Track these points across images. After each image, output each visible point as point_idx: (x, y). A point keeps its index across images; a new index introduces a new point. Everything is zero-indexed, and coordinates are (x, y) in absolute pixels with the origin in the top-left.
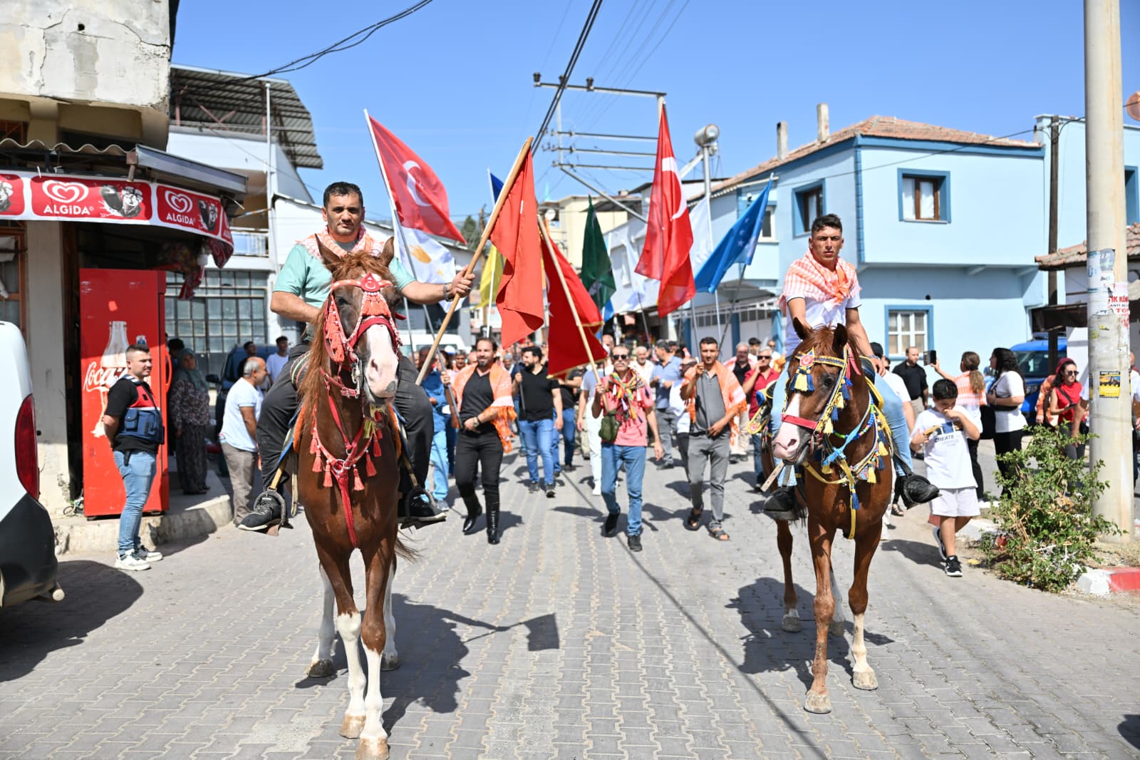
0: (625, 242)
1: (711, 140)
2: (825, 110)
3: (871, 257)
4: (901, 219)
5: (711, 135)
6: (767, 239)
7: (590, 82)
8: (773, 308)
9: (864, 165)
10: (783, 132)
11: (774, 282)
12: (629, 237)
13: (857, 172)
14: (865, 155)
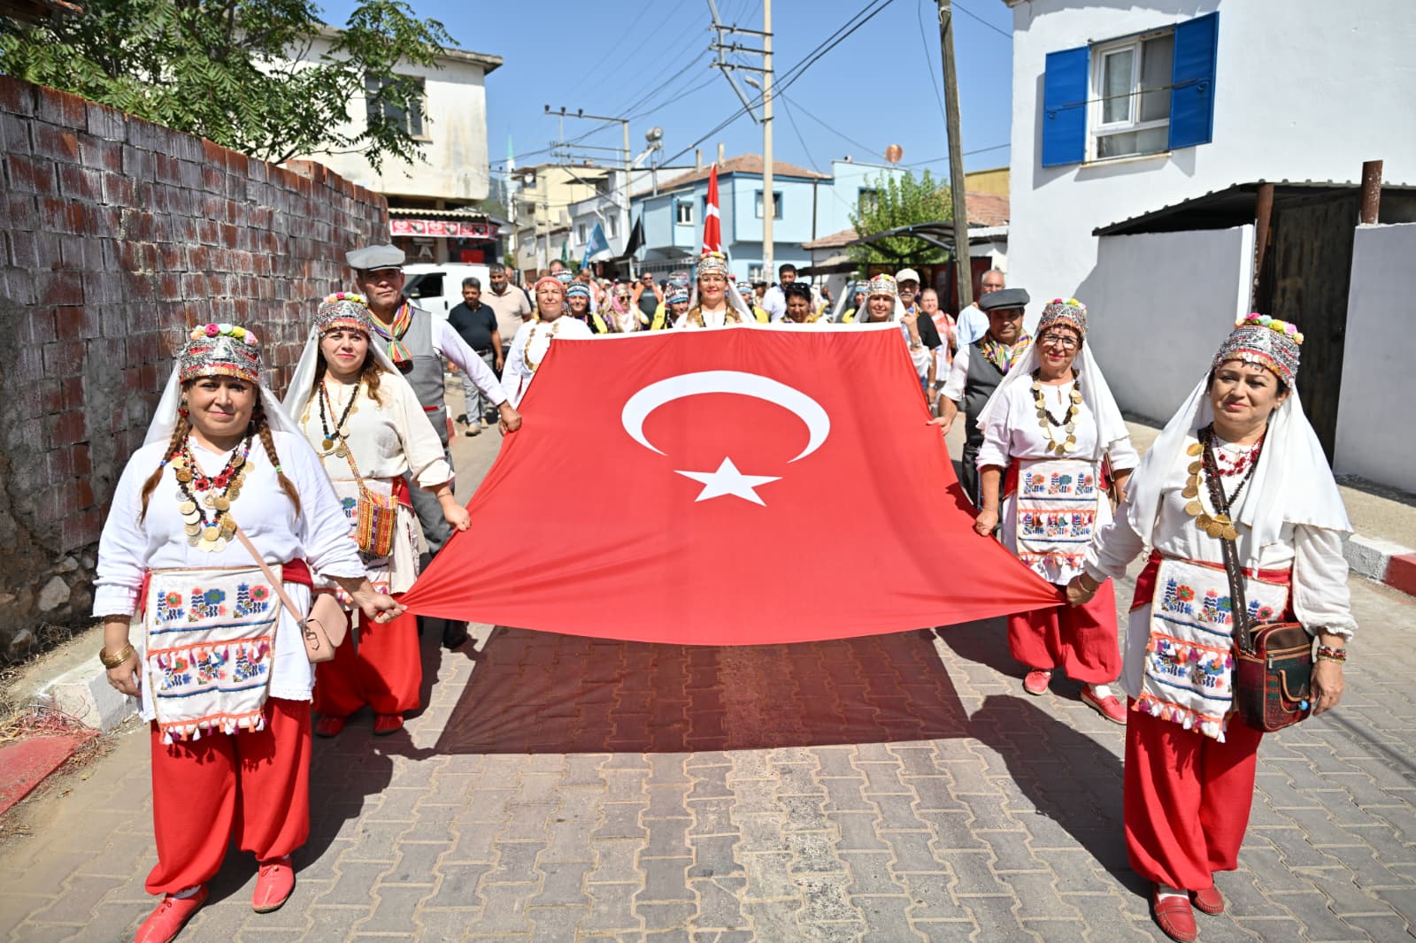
0: (595, 209)
1: (657, 139)
2: (722, 147)
3: (740, 237)
4: (756, 217)
5: (657, 135)
6: (687, 223)
7: (581, 111)
8: (692, 263)
9: (737, 189)
10: (700, 157)
11: (691, 248)
12: (599, 206)
13: (734, 193)
14: (738, 182)
